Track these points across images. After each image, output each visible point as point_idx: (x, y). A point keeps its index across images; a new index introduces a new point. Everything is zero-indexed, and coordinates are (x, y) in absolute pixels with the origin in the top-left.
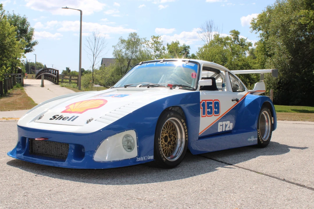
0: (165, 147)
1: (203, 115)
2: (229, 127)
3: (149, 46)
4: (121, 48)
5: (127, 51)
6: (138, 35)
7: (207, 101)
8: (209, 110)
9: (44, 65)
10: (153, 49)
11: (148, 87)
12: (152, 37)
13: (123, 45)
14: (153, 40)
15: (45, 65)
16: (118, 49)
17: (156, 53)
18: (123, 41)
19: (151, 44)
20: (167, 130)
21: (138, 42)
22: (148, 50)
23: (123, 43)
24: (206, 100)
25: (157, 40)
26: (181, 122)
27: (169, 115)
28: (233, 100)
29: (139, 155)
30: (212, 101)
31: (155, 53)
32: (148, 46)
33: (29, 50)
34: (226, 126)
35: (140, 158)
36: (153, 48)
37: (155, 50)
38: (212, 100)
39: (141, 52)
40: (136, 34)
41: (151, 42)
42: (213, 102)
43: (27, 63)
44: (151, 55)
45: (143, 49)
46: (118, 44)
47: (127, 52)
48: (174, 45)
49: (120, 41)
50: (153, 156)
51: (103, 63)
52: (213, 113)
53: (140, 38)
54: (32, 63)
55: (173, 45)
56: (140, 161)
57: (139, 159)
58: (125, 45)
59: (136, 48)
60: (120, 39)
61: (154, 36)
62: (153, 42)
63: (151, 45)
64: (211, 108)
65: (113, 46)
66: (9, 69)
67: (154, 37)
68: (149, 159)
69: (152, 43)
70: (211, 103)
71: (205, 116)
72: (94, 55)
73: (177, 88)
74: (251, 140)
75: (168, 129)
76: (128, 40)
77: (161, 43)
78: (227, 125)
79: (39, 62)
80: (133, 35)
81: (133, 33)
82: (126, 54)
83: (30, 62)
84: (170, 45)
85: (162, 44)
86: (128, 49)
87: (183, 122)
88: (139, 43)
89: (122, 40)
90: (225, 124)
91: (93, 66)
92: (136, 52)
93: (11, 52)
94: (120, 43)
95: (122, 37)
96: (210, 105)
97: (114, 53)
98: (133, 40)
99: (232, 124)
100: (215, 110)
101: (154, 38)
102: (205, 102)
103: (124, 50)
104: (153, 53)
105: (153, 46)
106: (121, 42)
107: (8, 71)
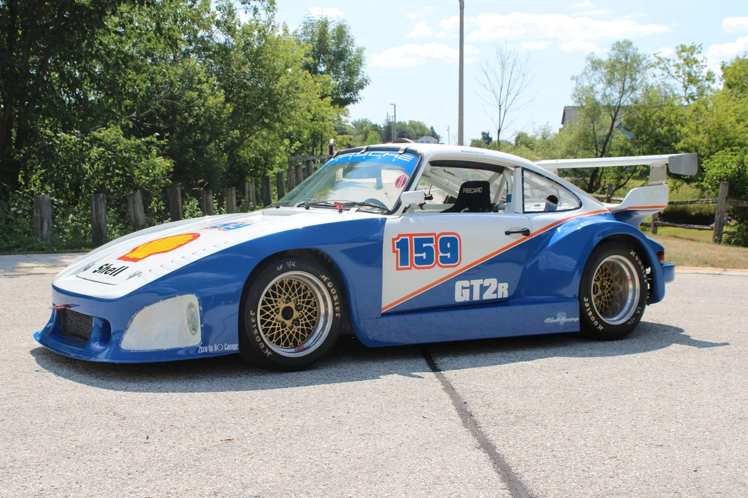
0: (281, 330)
1: (400, 267)
2: (496, 292)
3: (669, 73)
4: (593, 82)
5: (609, 89)
6: (634, 45)
7: (414, 237)
8: (424, 255)
9: (429, 128)
10: (681, 80)
11: (307, 208)
12: (677, 48)
13: (598, 75)
14: (680, 57)
15: (432, 128)
16: (586, 84)
17: (689, 92)
18: (596, 65)
19: (674, 66)
20: (287, 295)
21: (635, 65)
22: (665, 84)
23: (596, 69)
24: (411, 236)
25: (692, 54)
26: (322, 280)
27: (281, 267)
28: (508, 233)
29: (205, 342)
30: (433, 237)
31: (686, 89)
32: (666, 74)
33: (351, 98)
34: (483, 289)
35: (206, 347)
36: (679, 77)
37: (686, 83)
38: (434, 234)
39: (648, 90)
40: (631, 43)
41: (674, 61)
42: (437, 238)
43: (389, 123)
44: (674, 95)
45: (651, 81)
46: (585, 73)
47: (608, 91)
48: (738, 68)
49: (590, 64)
50: (237, 345)
51: (566, 118)
52: (437, 262)
53: (639, 52)
54: (400, 123)
55: (735, 67)
56: (205, 353)
57: (204, 350)
58: (602, 73)
59: (633, 79)
60: (588, 58)
61: (682, 46)
62: (682, 61)
63: (675, 71)
64: (429, 250)
65: (573, 78)
66: (297, 147)
67: (684, 49)
68: (226, 349)
69: (678, 66)
70: (430, 241)
71: (410, 268)
72: (500, 106)
73: (354, 209)
74: (554, 321)
75: (290, 294)
76: (610, 60)
77: (701, 64)
78: (487, 287)
79: (417, 121)
80: (623, 46)
81: (621, 42)
82: (605, 96)
83: (397, 121)
84: (729, 68)
85: (706, 66)
86: (610, 83)
87: (325, 280)
88: (638, 66)
89: (593, 63)
90: (481, 285)
91: (499, 131)
92: (633, 89)
93: (292, 107)
94: (590, 68)
95: (593, 53)
96: (424, 245)
97: (574, 95)
98: (623, 60)
99: (506, 285)
100: (441, 254)
101: (683, 51)
102: (408, 238)
103: (599, 87)
104: (680, 91)
105: (681, 74)
106: (593, 68)
107: (295, 149)
